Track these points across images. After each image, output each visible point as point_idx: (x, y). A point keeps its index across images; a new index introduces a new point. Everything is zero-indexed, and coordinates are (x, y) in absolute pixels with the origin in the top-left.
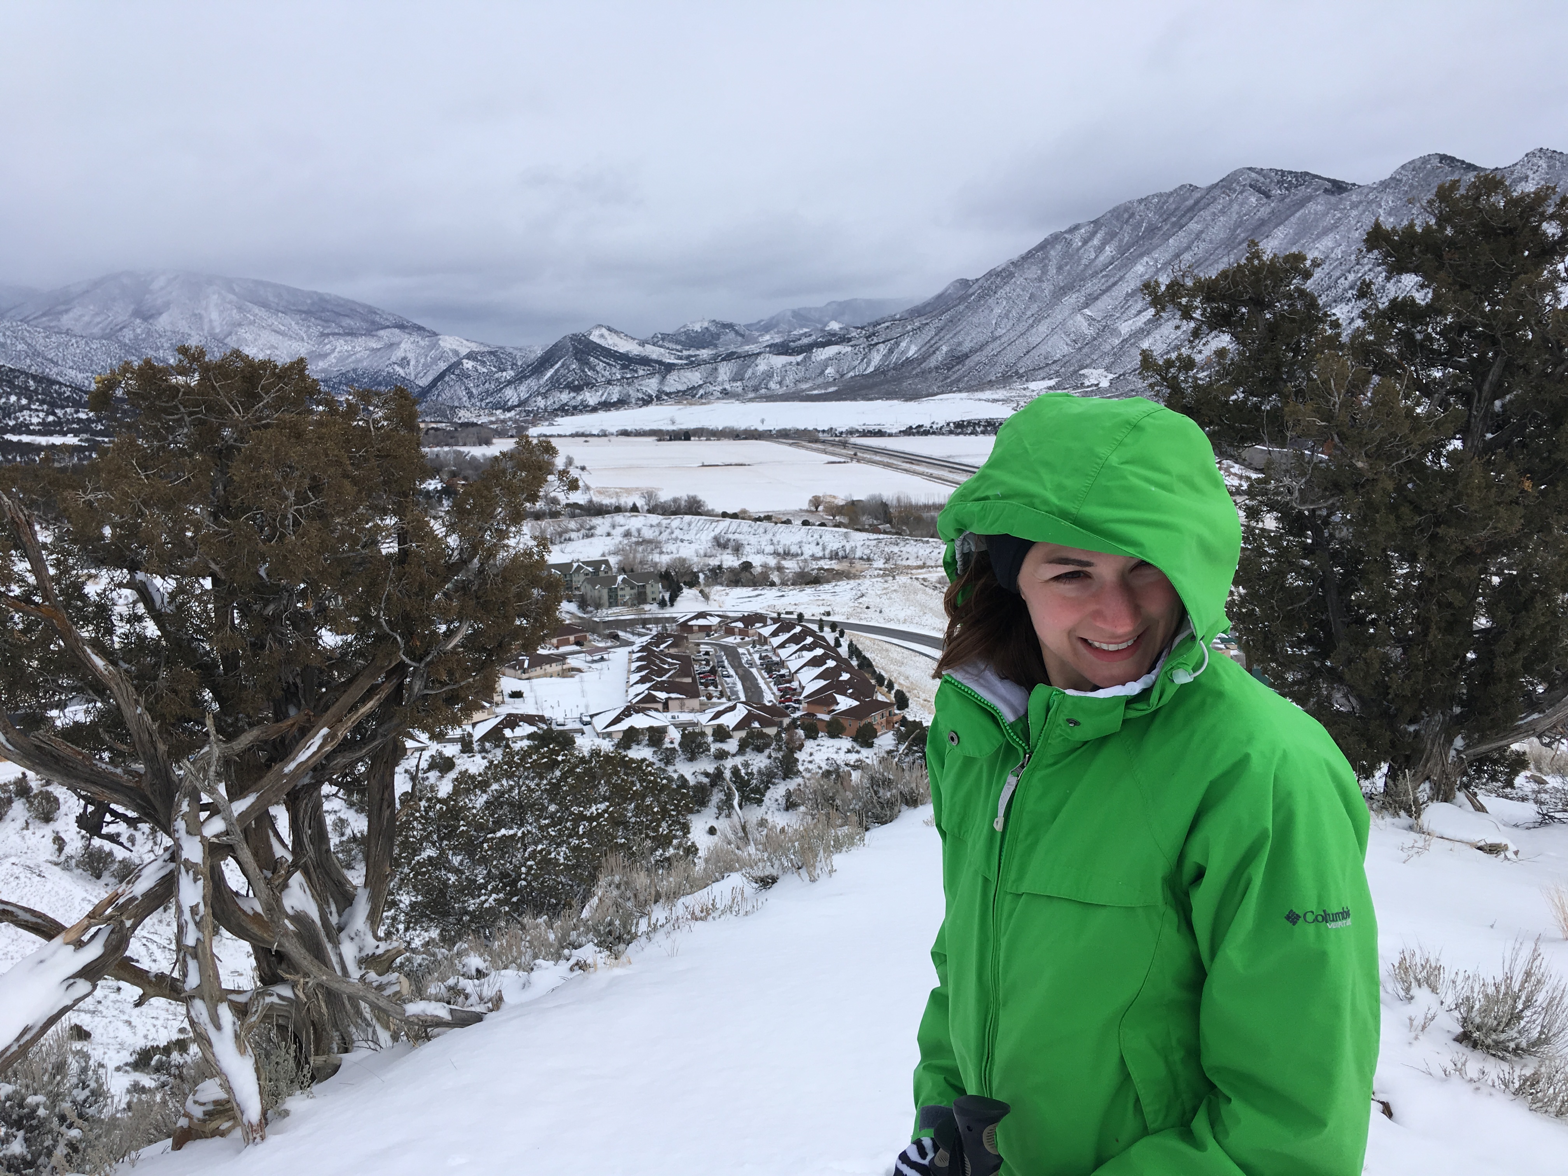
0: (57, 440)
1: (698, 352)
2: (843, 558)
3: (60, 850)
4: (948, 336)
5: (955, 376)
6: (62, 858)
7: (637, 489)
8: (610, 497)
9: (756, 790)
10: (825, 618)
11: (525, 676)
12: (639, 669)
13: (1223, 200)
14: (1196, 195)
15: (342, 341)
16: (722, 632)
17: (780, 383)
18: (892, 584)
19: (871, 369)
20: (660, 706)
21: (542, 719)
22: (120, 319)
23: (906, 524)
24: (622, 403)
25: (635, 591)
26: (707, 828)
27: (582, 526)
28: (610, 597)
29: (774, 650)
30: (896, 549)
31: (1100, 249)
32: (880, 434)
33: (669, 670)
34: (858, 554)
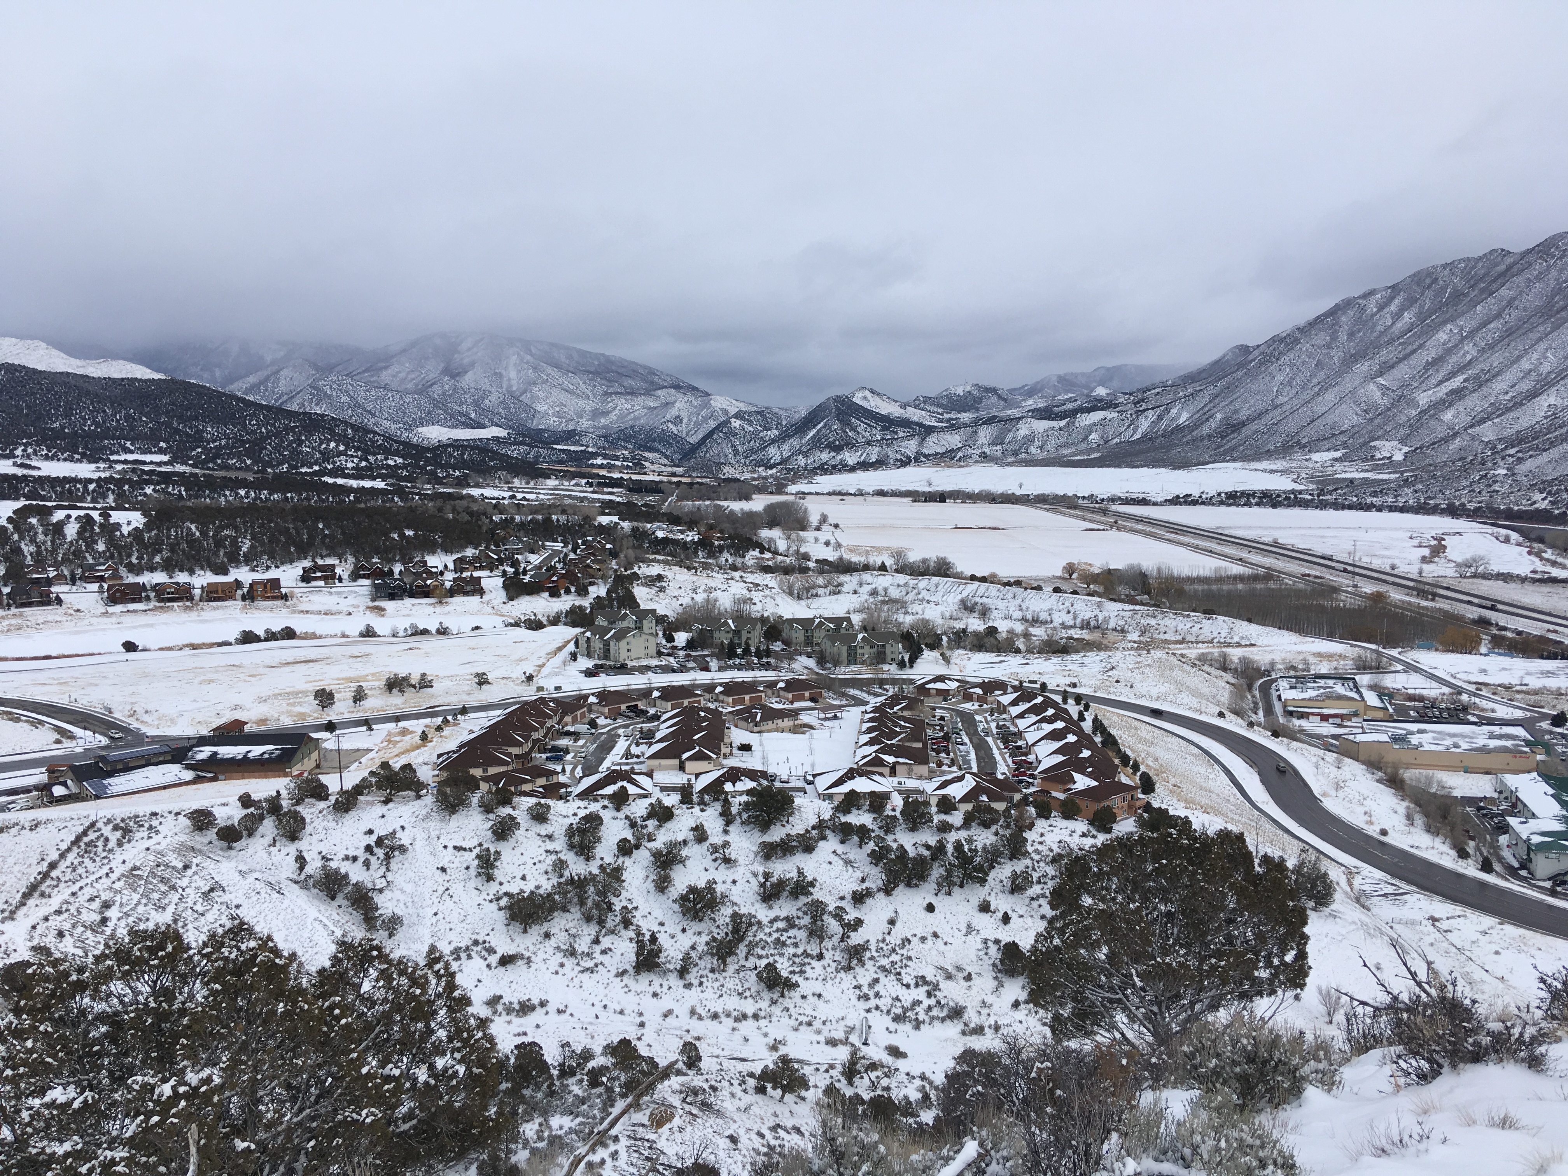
0: (367, 484)
1: (959, 416)
2: (1095, 628)
3: (301, 869)
4: (1223, 404)
5: (1230, 444)
6: (303, 877)
7: (888, 548)
8: (860, 555)
9: (980, 868)
10: (1069, 690)
11: (756, 729)
12: (870, 730)
13: (1539, 266)
14: (1509, 260)
15: (623, 400)
16: (960, 698)
17: (1041, 448)
18: (1146, 659)
19: (1138, 436)
20: (886, 771)
21: (764, 774)
22: (432, 376)
23: (1166, 596)
24: (880, 464)
25: (875, 650)
26: (925, 905)
27: (829, 583)
28: (849, 655)
29: (1013, 719)
30: (1153, 622)
31: (1398, 316)
32: (1144, 502)
33: (900, 734)
34: (1112, 625)
